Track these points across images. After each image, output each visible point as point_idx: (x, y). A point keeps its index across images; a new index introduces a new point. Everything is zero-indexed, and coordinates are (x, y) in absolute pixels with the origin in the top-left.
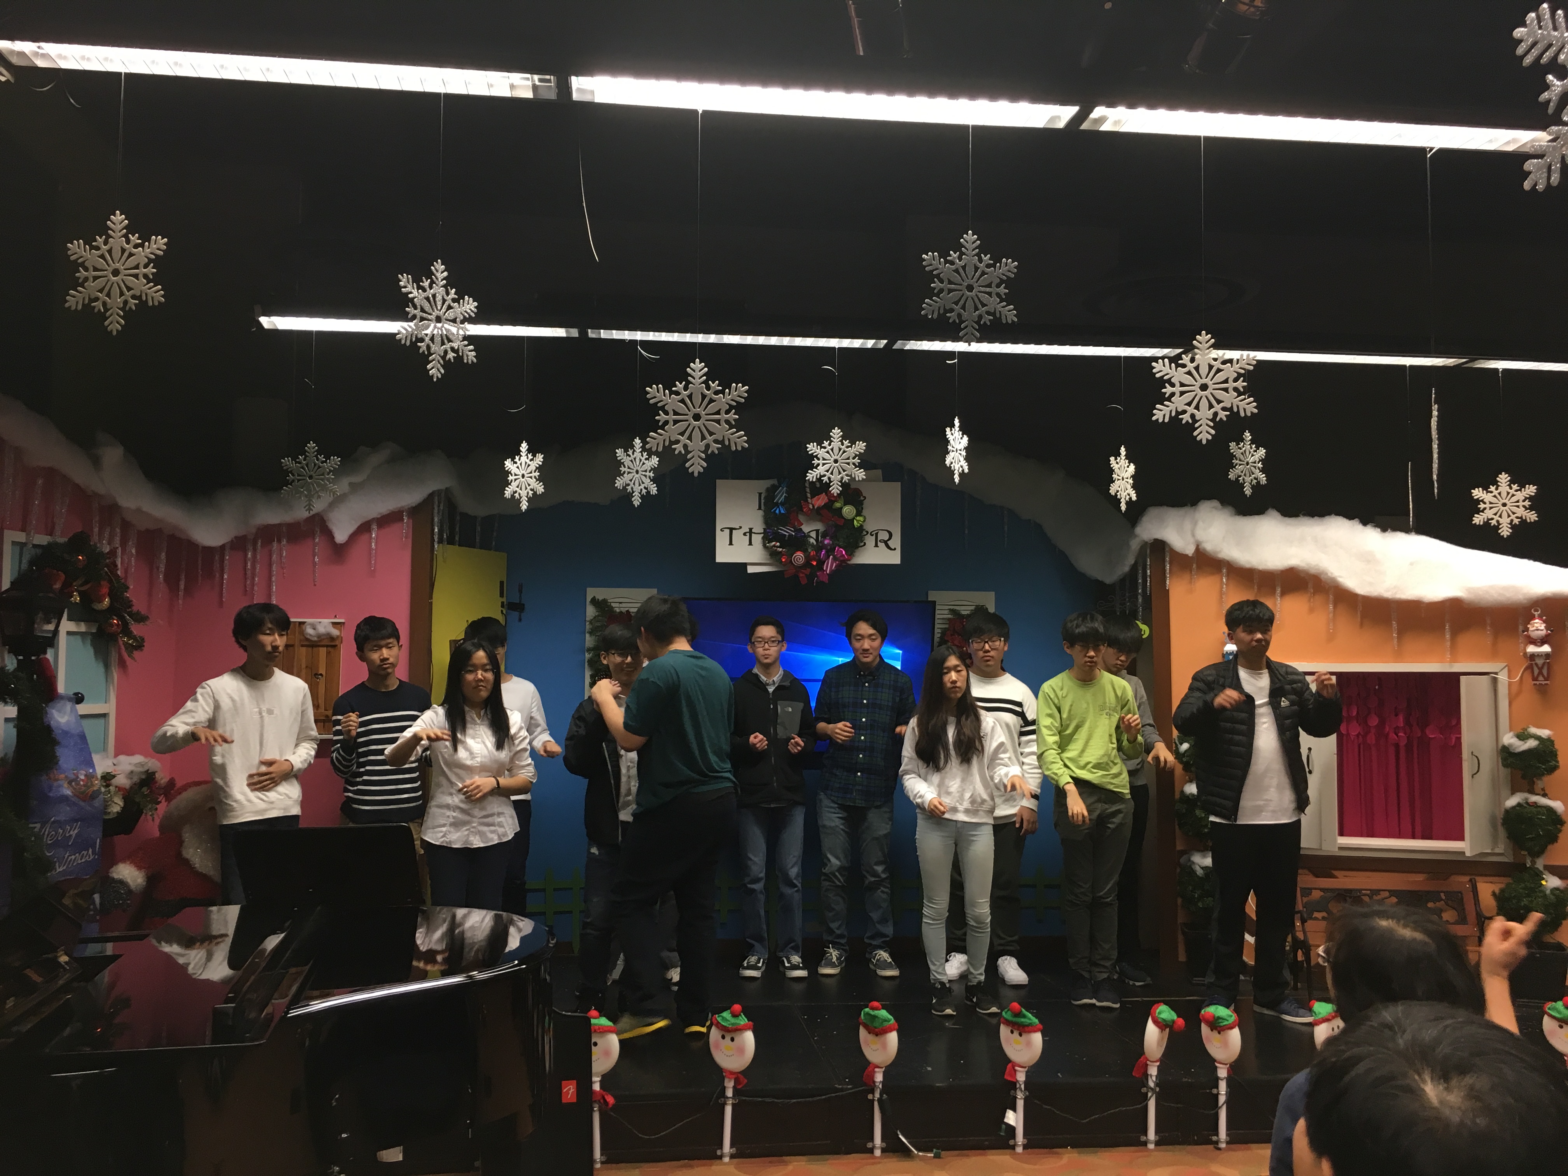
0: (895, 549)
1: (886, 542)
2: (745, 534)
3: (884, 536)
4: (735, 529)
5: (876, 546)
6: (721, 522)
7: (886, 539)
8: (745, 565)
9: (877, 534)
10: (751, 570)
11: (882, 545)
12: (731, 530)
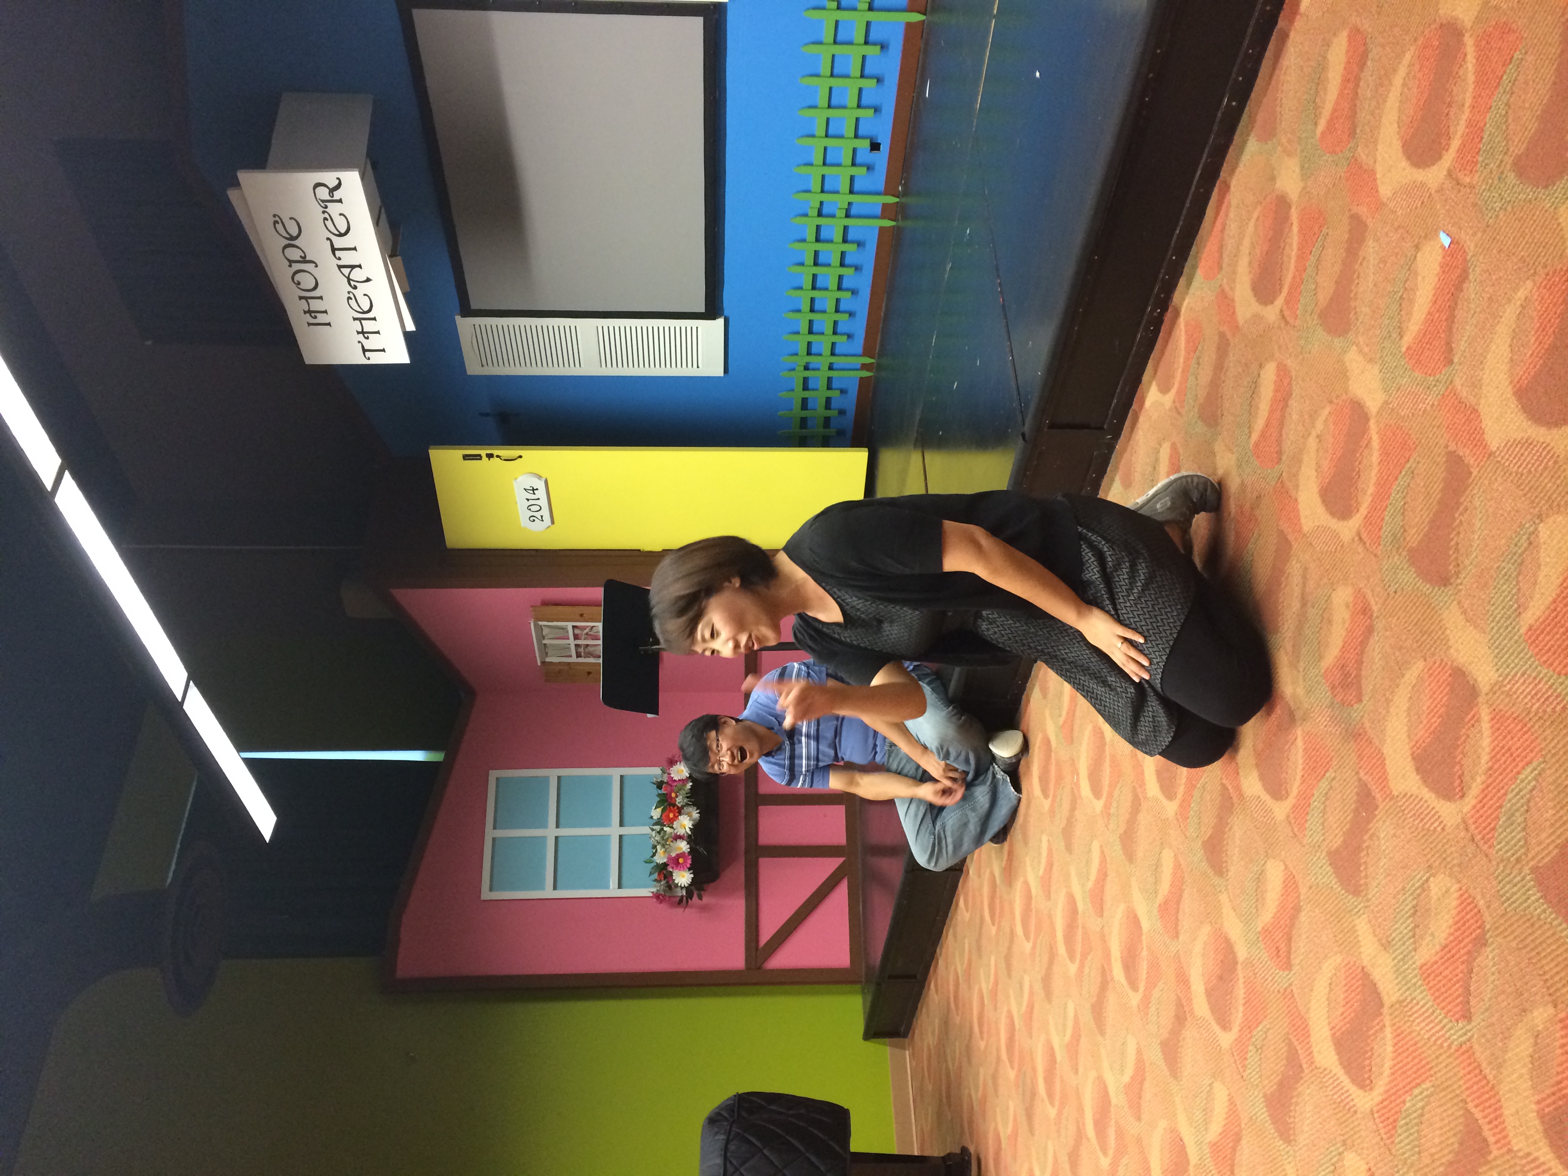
0: (338, 178)
1: (332, 191)
2: (367, 338)
3: (323, 193)
4: (363, 347)
5: (340, 201)
6: (360, 360)
7: (328, 190)
8: (407, 335)
9: (323, 201)
10: (411, 327)
11: (337, 195)
12: (364, 351)
